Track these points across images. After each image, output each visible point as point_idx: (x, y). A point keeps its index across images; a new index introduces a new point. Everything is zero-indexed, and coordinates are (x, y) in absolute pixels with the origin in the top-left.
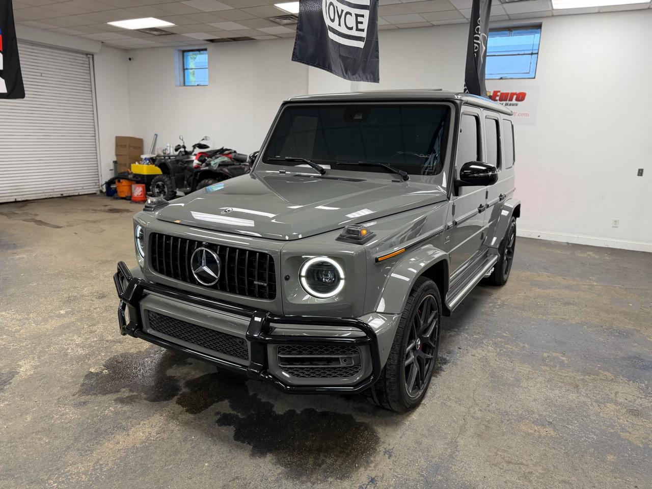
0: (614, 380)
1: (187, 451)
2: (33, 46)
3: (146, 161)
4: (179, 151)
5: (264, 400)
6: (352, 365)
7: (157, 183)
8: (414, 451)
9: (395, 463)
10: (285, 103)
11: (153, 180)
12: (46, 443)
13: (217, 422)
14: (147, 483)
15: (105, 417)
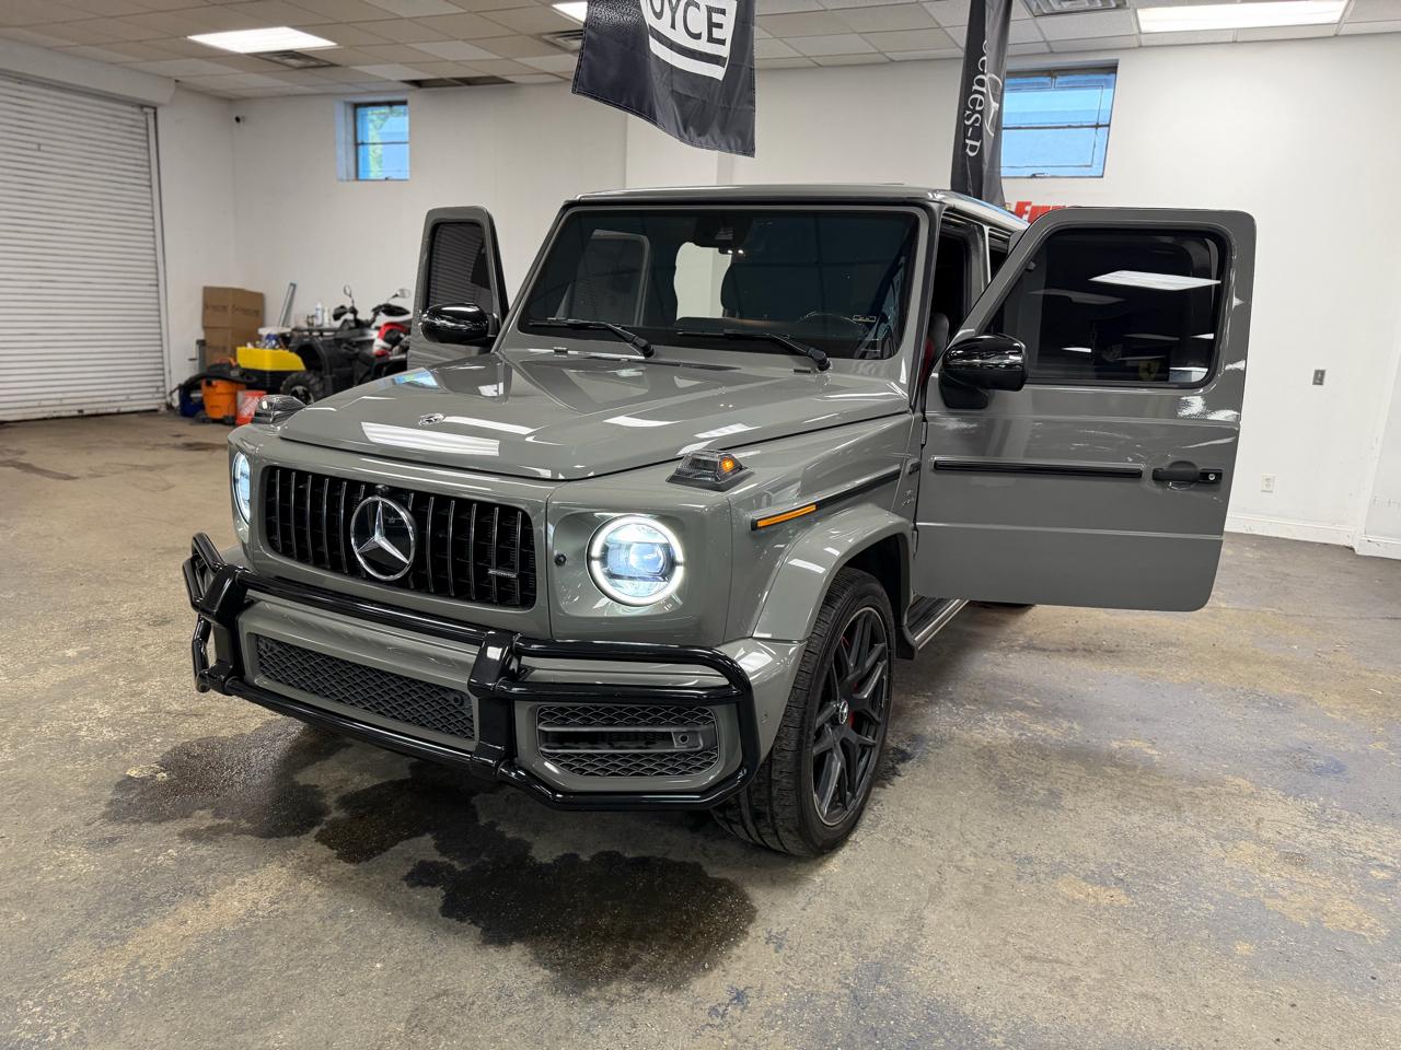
0: (1256, 795)
1: (337, 938)
2: (20, 83)
3: (270, 340)
4: (343, 318)
5: (509, 835)
6: (700, 748)
7: (293, 389)
8: (832, 936)
9: (788, 961)
10: (569, 205)
11: (284, 383)
12: (21, 922)
13: (406, 879)
14: (245, 1004)
15: (157, 870)
